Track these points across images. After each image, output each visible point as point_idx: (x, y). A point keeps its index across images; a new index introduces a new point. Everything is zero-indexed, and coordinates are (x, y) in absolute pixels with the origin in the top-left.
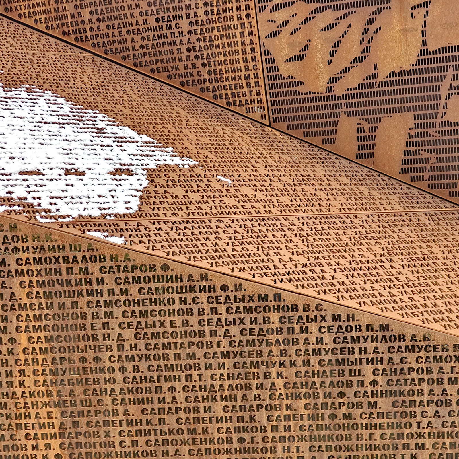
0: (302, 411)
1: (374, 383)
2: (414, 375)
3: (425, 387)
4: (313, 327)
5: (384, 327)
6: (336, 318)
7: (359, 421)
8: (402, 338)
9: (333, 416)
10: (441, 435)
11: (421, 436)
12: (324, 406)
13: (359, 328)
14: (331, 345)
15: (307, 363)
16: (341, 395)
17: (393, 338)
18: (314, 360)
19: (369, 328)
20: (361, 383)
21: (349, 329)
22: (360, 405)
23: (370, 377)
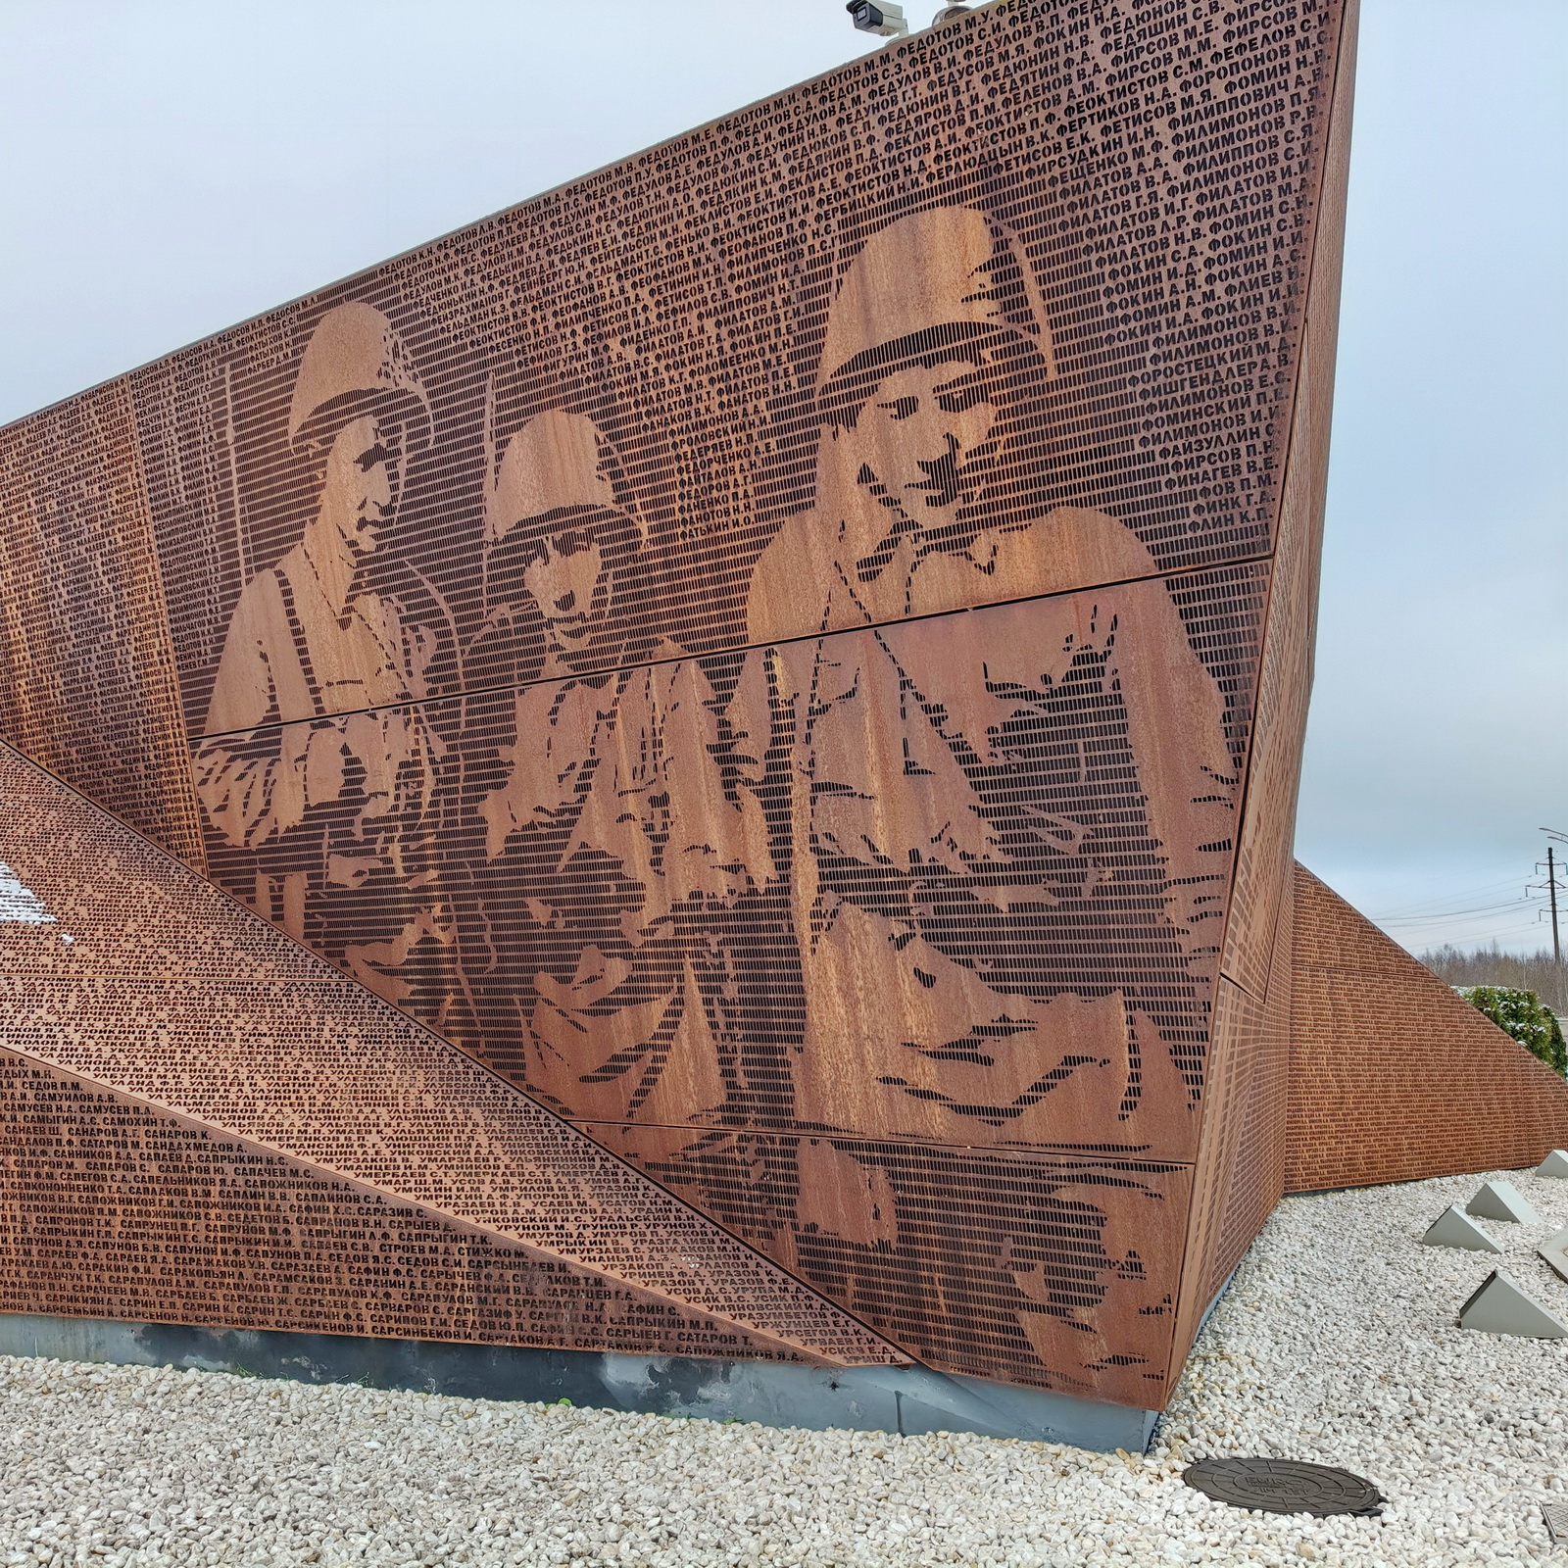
0: (13, 1168)
1: (70, 1142)
2: (102, 1137)
3: (112, 1148)
4: (17, 1082)
5: (75, 1086)
6: (36, 1074)
7: (60, 1181)
8: (90, 1098)
9: (38, 1175)
10: (130, 1202)
11: (112, 1201)
12: (30, 1163)
13: (54, 1086)
14: (33, 1102)
15: (14, 1119)
16: (44, 1153)
17: (83, 1098)
18: (20, 1116)
19: (64, 1085)
20: (59, 1142)
21: (47, 1086)
22: (59, 1165)
23: (66, 1137)
